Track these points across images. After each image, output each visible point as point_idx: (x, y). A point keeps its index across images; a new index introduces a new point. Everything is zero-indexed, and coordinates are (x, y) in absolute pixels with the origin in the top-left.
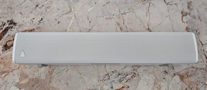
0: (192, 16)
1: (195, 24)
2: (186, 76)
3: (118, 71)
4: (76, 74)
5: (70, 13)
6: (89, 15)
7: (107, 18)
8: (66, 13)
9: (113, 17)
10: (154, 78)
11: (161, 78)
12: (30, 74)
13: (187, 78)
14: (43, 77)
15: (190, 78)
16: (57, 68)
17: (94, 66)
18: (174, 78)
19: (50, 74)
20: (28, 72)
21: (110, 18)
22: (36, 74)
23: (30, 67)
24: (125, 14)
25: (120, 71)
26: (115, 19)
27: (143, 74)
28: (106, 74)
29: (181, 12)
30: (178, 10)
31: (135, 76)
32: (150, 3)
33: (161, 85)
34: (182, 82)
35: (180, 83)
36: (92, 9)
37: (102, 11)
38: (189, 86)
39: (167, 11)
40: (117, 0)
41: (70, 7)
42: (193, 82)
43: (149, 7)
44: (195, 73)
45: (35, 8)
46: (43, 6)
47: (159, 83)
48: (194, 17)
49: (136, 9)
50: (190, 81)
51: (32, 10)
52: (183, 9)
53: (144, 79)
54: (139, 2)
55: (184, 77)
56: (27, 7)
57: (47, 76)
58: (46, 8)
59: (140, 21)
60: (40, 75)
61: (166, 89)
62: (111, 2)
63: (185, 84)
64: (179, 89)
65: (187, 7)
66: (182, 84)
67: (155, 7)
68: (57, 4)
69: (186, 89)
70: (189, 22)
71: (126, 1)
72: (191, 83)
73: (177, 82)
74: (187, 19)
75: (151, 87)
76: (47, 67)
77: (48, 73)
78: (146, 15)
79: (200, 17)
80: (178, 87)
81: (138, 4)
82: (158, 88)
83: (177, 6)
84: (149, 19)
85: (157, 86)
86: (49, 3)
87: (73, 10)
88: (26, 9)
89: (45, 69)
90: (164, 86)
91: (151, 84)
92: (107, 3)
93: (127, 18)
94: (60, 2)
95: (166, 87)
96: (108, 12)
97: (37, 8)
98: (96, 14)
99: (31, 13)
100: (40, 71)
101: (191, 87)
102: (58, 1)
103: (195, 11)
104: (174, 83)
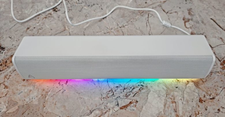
0: (195, 21)
1: (199, 28)
2: (201, 82)
3: (123, 86)
4: (74, 94)
5: (64, 32)
6: (85, 32)
7: (105, 33)
8: (60, 32)
9: (112, 31)
10: (166, 89)
11: (173, 88)
12: (20, 100)
13: (202, 84)
14: (35, 102)
15: (205, 83)
16: (51, 90)
17: (94, 83)
18: (188, 85)
19: (43, 98)
20: (17, 98)
21: (108, 33)
23: (20, 92)
24: (124, 27)
25: (125, 85)
26: (114, 33)
27: (152, 85)
28: (109, 90)
29: (182, 19)
30: (179, 18)
31: (143, 89)
32: (149, 14)
33: (175, 96)
34: (199, 89)
35: (197, 91)
36: (87, 25)
37: (99, 26)
38: (207, 92)
39: (168, 19)
40: (114, 15)
41: (63, 26)
42: (211, 88)
43: (148, 17)
44: (210, 77)
45: (26, 31)
46: (34, 28)
47: (172, 93)
48: (198, 22)
49: (135, 21)
50: (207, 87)
51: (23, 33)
52: (184, 16)
53: (154, 91)
54: (137, 14)
55: (199, 84)
56: (17, 31)
57: (40, 100)
58: (38, 30)
59: (141, 31)
60: (32, 100)
61: (181, 99)
62: (107, 18)
63: (201, 91)
64: (196, 97)
65: (188, 14)
66: (199, 91)
67: (154, 17)
68: (49, 25)
69: (204, 96)
70: (193, 27)
71: (124, 14)
72: (209, 88)
73: (193, 89)
74: (190, 24)
75: (163, 98)
76: (40, 90)
77: (41, 97)
78: (146, 25)
79: (203, 21)
80: (194, 95)
81: (136, 16)
82: (172, 98)
83: (178, 14)
84: (149, 29)
85: (170, 97)
86: (41, 24)
87: (67, 28)
88: (16, 33)
89: (38, 93)
90: (178, 96)
91: (163, 96)
92: (103, 18)
93: (126, 31)
94: (53, 22)
95: (181, 96)
96: (105, 27)
97: (28, 30)
98: (93, 30)
99: (22, 36)
100: (32, 96)
101: (209, 93)
102: (50, 22)
103: (197, 16)
104: (189, 91)
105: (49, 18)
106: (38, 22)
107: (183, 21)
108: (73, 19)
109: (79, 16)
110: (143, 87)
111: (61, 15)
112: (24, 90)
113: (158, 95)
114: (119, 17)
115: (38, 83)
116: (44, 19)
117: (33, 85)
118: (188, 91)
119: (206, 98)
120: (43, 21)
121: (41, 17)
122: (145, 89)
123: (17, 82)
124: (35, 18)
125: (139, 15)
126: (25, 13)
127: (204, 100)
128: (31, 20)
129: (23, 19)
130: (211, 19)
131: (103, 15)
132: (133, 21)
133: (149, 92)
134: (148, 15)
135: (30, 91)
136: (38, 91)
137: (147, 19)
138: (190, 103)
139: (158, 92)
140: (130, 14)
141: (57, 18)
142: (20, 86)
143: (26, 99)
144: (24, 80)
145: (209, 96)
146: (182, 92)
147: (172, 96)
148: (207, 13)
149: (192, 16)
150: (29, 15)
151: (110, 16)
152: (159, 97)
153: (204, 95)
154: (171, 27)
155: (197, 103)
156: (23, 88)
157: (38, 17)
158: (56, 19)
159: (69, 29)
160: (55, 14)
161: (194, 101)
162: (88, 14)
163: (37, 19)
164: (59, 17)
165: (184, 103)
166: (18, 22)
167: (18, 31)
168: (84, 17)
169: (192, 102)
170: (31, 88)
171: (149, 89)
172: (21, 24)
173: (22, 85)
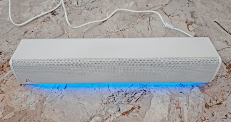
0: (198, 24)
1: (203, 31)
2: (206, 87)
3: (124, 90)
4: (73, 99)
5: (63, 35)
6: (84, 35)
7: (105, 36)
8: (58, 36)
9: (112, 34)
10: (169, 94)
11: (177, 92)
12: (16, 106)
13: (208, 89)
14: (32, 107)
15: (211, 88)
16: (49, 96)
17: (94, 88)
18: (193, 90)
19: (40, 103)
20: (13, 104)
21: (108, 36)
22: (24, 105)
23: (17, 98)
24: (125, 30)
25: (126, 90)
26: (114, 36)
27: (155, 90)
28: (110, 95)
29: (185, 22)
30: (182, 20)
31: (145, 94)
32: (151, 17)
33: (180, 101)
34: (204, 94)
35: (202, 96)
36: (87, 29)
37: (99, 30)
38: (213, 97)
39: (170, 22)
40: (114, 18)
41: (62, 29)
42: (217, 93)
43: (150, 21)
44: (216, 82)
45: (24, 35)
46: (32, 32)
47: (176, 99)
48: (201, 25)
49: (136, 24)
50: (212, 92)
51: (20, 37)
52: (187, 19)
53: (157, 96)
54: (138, 17)
55: (205, 88)
56: (14, 35)
57: (37, 106)
58: (36, 34)
59: (142, 35)
60: (29, 105)
61: (186, 105)
62: (107, 21)
63: (207, 96)
64: (201, 102)
65: (190, 17)
66: (204, 96)
67: (156, 20)
68: (48, 29)
69: (210, 102)
70: (196, 30)
71: (124, 18)
72: (215, 93)
73: (198, 94)
74: (194, 27)
75: (167, 104)
76: (37, 95)
77: (38, 102)
78: (148, 29)
79: (206, 24)
80: (199, 100)
81: (137, 19)
82: (176, 104)
83: (180, 17)
84: (151, 32)
85: (175, 102)
86: (40, 28)
87: (66, 32)
88: (13, 37)
89: (35, 98)
90: (183, 101)
91: (166, 101)
92: (104, 22)
93: (127, 34)
94: (52, 26)
95: (186, 102)
96: (106, 30)
97: (26, 34)
98: (92, 33)
99: (20, 39)
100: (29, 101)
101: (216, 98)
102: (49, 25)
103: (200, 19)
104: (195, 96)
105: (48, 22)
106: (36, 26)
107: (186, 24)
108: (72, 22)
109: (78, 19)
110: (145, 92)
111: (60, 18)
112: (21, 95)
113: (162, 100)
114: (119, 20)
115: (36, 88)
116: (43, 23)
117: (30, 90)
118: (193, 96)
119: (213, 103)
120: (41, 24)
121: (39, 20)
122: (147, 94)
123: (14, 87)
124: (33, 22)
125: (140, 18)
126: (23, 17)
127: (210, 106)
128: (29, 24)
129: (21, 23)
130: (215, 22)
131: (103, 18)
132: (134, 25)
133: (152, 97)
134: (149, 18)
135: (27, 97)
136: (36, 96)
137: (148, 22)
138: (196, 108)
139: (161, 97)
140: (131, 17)
141: (56, 22)
142: (17, 91)
143: (22, 105)
144: (21, 85)
145: (216, 102)
146: (186, 97)
147: (177, 101)
148: (211, 16)
149: (195, 18)
150: (27, 19)
151: (110, 19)
152: (163, 102)
153: (210, 100)
154: (174, 29)
155: (203, 109)
156: (20, 93)
157: (36, 20)
158: (54, 23)
159: (68, 32)
160: (53, 18)
161: (199, 107)
162: (88, 17)
163: (35, 23)
164: (57, 21)
165: (190, 108)
166: (16, 26)
167: (16, 35)
168: (84, 21)
169: (198, 107)
170: (28, 93)
171: (152, 94)
172: (19, 28)
173: (19, 91)
